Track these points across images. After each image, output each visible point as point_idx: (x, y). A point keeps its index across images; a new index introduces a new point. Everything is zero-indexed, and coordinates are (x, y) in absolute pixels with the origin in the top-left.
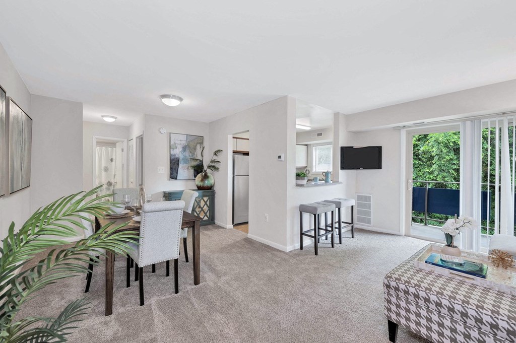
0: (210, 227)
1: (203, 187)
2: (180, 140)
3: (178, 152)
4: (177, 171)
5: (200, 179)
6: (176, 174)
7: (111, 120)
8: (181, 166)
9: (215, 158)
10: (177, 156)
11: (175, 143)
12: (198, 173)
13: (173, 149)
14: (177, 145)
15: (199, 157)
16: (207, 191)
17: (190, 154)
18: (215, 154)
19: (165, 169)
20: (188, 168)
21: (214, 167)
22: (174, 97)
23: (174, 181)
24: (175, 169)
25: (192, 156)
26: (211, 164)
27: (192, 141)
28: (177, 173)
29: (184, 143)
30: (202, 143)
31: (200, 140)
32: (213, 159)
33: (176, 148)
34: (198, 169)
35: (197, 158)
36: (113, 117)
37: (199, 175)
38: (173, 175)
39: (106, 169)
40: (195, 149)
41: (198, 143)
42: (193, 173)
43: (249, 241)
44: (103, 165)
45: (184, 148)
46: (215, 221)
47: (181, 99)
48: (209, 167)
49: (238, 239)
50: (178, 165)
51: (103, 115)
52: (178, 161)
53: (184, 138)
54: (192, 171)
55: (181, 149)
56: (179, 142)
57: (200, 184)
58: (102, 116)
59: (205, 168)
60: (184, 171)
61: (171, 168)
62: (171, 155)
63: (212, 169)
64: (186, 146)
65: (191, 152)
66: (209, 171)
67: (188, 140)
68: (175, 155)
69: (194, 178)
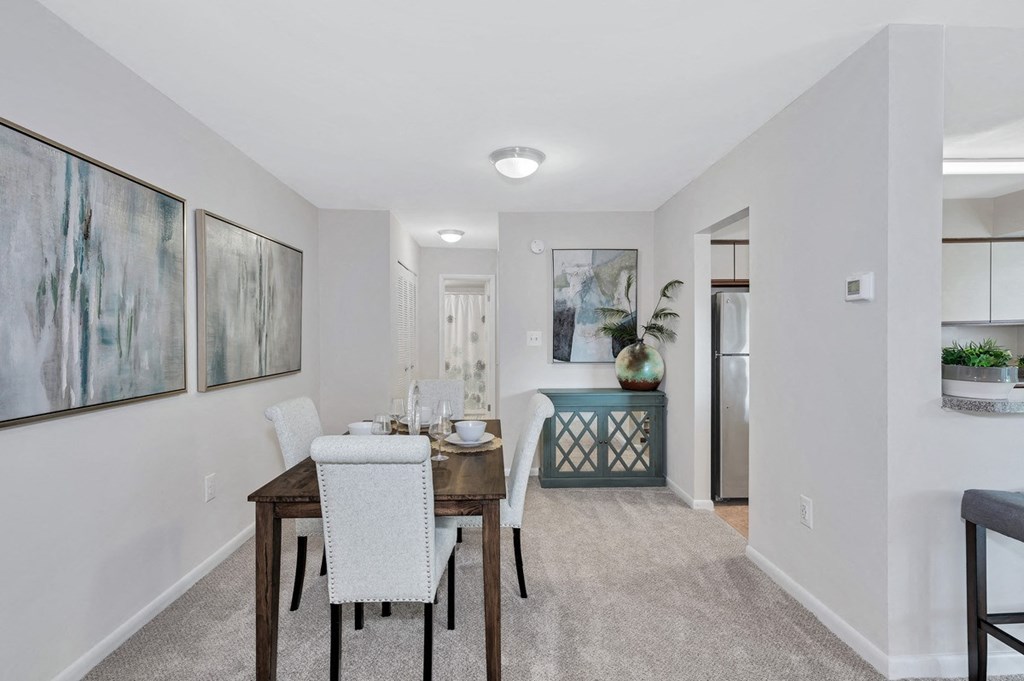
0: (648, 493)
1: (633, 383)
2: (579, 265)
3: (571, 295)
4: (571, 340)
5: (626, 361)
6: (567, 348)
7: (451, 239)
8: (578, 328)
9: (665, 304)
10: (569, 304)
11: (564, 274)
12: (623, 347)
13: (561, 288)
14: (568, 277)
15: (625, 306)
16: (646, 393)
17: (603, 299)
18: (664, 295)
19: (541, 337)
20: (596, 335)
21: (660, 329)
22: (523, 152)
23: (563, 367)
24: (565, 336)
25: (608, 302)
26: (654, 322)
27: (606, 263)
28: (570, 346)
29: (588, 271)
30: (634, 267)
31: (630, 260)
32: (662, 306)
33: (567, 285)
34: (624, 335)
35: (621, 308)
36: (456, 232)
37: (625, 352)
38: (562, 351)
39: (475, 338)
40: (615, 283)
41: (622, 269)
42: (610, 346)
43: (741, 573)
44: (471, 329)
45: (586, 285)
46: (668, 479)
47: (539, 156)
48: (650, 328)
49: (710, 557)
50: (573, 325)
51: (440, 229)
52: (573, 315)
53: (585, 258)
54: (607, 341)
55: (579, 288)
56: (576, 269)
57: (628, 375)
58: (440, 233)
59: (640, 333)
60: (589, 341)
61: (556, 335)
62: (556, 303)
63: (658, 334)
64: (592, 278)
65: (604, 293)
66: (649, 341)
67: (597, 262)
68: (564, 302)
69: (612, 358)
